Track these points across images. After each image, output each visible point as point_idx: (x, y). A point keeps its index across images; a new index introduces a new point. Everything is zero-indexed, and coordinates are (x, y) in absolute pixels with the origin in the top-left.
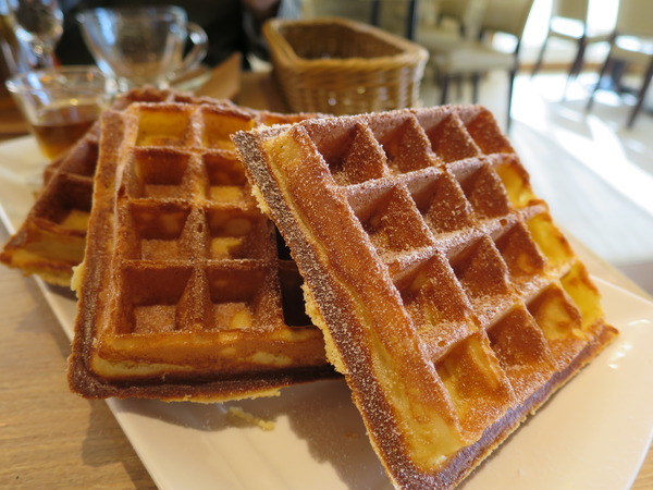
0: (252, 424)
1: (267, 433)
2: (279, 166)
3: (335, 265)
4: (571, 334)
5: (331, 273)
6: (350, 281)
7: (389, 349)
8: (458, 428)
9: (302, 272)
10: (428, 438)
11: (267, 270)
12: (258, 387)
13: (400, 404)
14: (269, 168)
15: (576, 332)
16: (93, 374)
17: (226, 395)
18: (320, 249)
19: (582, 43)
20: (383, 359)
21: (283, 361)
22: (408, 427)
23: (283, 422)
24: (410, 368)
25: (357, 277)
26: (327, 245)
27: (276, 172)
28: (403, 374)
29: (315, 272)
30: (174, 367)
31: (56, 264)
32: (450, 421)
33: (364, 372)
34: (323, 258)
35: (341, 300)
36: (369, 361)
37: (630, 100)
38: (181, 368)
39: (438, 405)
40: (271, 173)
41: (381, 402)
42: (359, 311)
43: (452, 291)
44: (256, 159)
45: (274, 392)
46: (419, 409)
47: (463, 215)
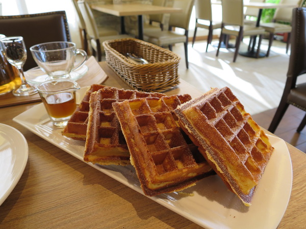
0: (187, 196)
1: (193, 197)
2: (190, 118)
3: (212, 144)
4: (266, 151)
5: (212, 147)
6: (218, 148)
7: (232, 164)
8: (254, 181)
9: (204, 148)
10: (246, 185)
11: (186, 149)
12: (190, 184)
13: (237, 178)
14: (187, 119)
15: (267, 150)
16: (149, 189)
17: (183, 188)
18: (207, 141)
19: (211, 28)
20: (230, 167)
21: (194, 175)
22: (240, 184)
23: (195, 193)
24: (240, 168)
25: (220, 146)
26: (209, 139)
27: (189, 120)
28: (237, 170)
29: (207, 147)
30: (169, 182)
31: (104, 158)
32: (252, 179)
33: (227, 172)
34: (208, 143)
35: (216, 154)
36: (227, 169)
37: (233, 50)
38: (171, 182)
39: (249, 176)
40: (187, 121)
41: (233, 179)
42: (221, 156)
43: (241, 146)
44: (183, 117)
45: (194, 184)
46: (243, 178)
47: (235, 123)
